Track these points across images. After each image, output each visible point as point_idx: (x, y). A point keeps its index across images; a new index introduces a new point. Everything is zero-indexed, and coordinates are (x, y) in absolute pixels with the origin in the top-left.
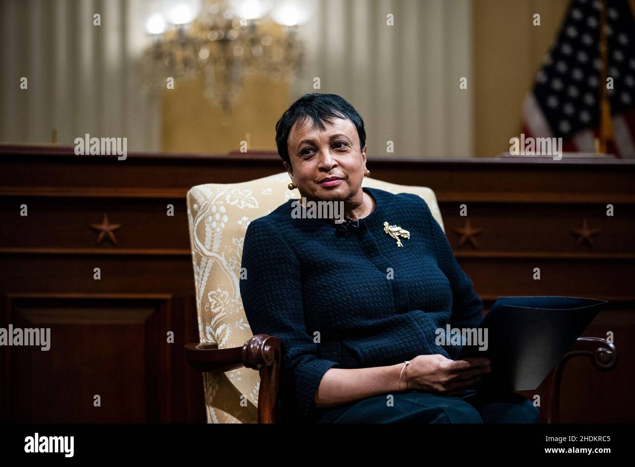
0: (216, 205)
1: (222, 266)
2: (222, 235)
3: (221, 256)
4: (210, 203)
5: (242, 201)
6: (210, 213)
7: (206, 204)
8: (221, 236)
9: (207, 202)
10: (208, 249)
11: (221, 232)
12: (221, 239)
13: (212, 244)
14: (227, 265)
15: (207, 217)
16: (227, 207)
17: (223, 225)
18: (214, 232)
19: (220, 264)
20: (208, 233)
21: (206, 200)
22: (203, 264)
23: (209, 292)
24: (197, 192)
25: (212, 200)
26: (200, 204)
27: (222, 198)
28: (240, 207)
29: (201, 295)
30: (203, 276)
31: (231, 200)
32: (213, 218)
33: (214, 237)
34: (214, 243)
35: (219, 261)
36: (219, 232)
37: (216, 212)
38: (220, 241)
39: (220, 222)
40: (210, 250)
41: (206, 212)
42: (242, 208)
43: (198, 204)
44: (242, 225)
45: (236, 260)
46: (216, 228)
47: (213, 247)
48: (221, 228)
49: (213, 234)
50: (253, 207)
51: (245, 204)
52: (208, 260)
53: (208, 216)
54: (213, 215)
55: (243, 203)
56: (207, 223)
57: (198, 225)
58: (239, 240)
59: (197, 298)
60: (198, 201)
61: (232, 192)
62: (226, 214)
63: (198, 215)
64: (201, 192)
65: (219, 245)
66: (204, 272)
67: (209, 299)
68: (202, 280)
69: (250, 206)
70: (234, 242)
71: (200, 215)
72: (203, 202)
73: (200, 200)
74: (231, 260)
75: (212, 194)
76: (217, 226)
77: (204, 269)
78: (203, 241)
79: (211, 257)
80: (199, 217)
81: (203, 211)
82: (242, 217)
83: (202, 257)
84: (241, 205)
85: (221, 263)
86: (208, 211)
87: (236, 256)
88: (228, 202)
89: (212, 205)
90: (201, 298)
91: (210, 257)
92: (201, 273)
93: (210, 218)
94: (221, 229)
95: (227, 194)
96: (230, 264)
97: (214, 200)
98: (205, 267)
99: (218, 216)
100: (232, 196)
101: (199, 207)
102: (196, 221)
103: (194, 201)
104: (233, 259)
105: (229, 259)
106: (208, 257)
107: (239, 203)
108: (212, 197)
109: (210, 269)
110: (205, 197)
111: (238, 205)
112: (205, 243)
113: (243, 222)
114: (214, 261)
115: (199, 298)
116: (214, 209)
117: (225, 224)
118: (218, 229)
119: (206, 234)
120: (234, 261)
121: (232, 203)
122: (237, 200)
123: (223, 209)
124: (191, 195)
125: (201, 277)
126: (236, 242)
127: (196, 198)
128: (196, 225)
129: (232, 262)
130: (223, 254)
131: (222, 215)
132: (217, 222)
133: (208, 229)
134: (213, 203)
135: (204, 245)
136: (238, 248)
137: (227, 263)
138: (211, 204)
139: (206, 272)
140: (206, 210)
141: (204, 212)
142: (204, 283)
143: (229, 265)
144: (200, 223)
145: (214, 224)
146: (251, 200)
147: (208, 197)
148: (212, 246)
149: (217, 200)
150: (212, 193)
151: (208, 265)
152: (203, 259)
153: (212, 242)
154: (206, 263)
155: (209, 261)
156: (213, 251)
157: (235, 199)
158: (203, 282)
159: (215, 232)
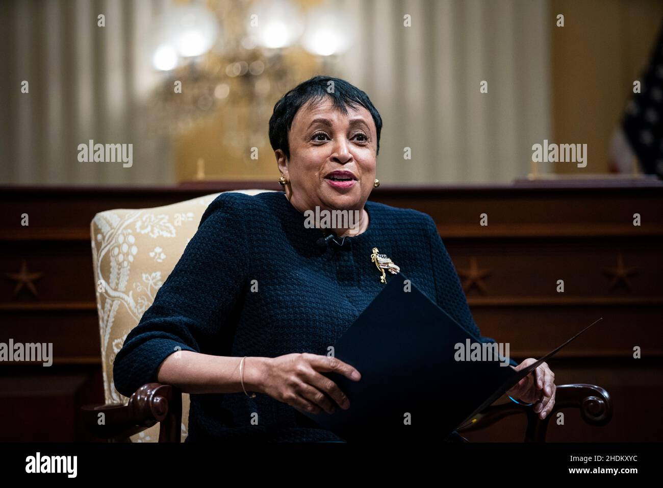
0: (124, 235)
1: (130, 308)
2: (129, 270)
3: (128, 296)
4: (117, 232)
5: (155, 228)
6: (116, 244)
7: (112, 234)
8: (129, 272)
9: (112, 231)
10: (113, 288)
11: (129, 267)
12: (128, 275)
13: (118, 282)
14: (136, 307)
15: (112, 249)
16: (137, 236)
17: (131, 259)
18: (120, 267)
19: (126, 305)
20: (113, 269)
21: (112, 229)
22: (107, 306)
23: (114, 341)
24: (101, 219)
25: (119, 229)
26: (105, 234)
27: (132, 226)
28: (152, 236)
29: (106, 345)
30: (107, 321)
31: (142, 228)
32: (119, 250)
33: (120, 273)
34: (120, 280)
35: (126, 302)
36: (126, 267)
37: (123, 243)
38: (127, 278)
39: (127, 254)
40: (116, 290)
41: (112, 243)
42: (155, 237)
43: (102, 234)
44: (154, 258)
45: (146, 299)
46: (123, 262)
47: (119, 285)
48: (129, 262)
49: (119, 269)
50: (169, 235)
51: (159, 232)
52: (113, 301)
53: (114, 248)
54: (119, 246)
55: (156, 230)
56: (113, 257)
57: (102, 259)
58: (150, 276)
59: (102, 349)
60: (103, 231)
61: (144, 219)
62: (135, 244)
63: (103, 247)
64: (105, 219)
65: (126, 283)
66: (108, 316)
67: (113, 350)
68: (106, 326)
69: (166, 234)
70: (144, 278)
71: (105, 247)
72: (109, 231)
73: (105, 229)
74: (140, 301)
75: (120, 221)
76: (124, 260)
77: (108, 313)
78: (107, 279)
79: (117, 297)
80: (103, 249)
81: (108, 242)
82: (155, 247)
83: (106, 298)
84: (153, 233)
85: (128, 304)
86: (114, 241)
87: (146, 295)
88: (138, 230)
89: (119, 235)
90: (105, 350)
91: (115, 297)
92: (106, 318)
93: (116, 251)
94: (128, 264)
95: (137, 221)
96: (139, 305)
97: (121, 229)
98: (110, 311)
99: (125, 248)
100: (143, 222)
101: (104, 238)
102: (100, 255)
103: (98, 231)
104: (143, 299)
105: (138, 300)
106: (113, 298)
107: (152, 231)
108: (119, 225)
109: (115, 313)
110: (110, 225)
111: (151, 234)
112: (110, 281)
113: (156, 254)
114: (119, 302)
115: (104, 349)
116: (121, 239)
117: (134, 257)
118: (125, 264)
119: (111, 269)
120: (143, 302)
121: (143, 232)
122: (149, 229)
123: (132, 239)
124: (95, 224)
125: (105, 322)
126: (147, 279)
127: (100, 227)
128: (100, 259)
129: (142, 303)
130: (131, 293)
131: (130, 246)
132: (124, 255)
133: (113, 264)
134: (120, 232)
135: (108, 283)
136: (149, 285)
137: (135, 305)
138: (117, 234)
139: (110, 316)
140: (111, 241)
141: (109, 244)
142: (109, 330)
143: (138, 307)
144: (104, 256)
145: (121, 258)
146: (168, 227)
147: (115, 225)
148: (117, 284)
149: (126, 228)
150: (119, 219)
151: (112, 308)
152: (107, 300)
153: (118, 279)
154: (111, 306)
155: (115, 303)
156: (119, 290)
157: (147, 226)
158: (107, 329)
159: (122, 267)
